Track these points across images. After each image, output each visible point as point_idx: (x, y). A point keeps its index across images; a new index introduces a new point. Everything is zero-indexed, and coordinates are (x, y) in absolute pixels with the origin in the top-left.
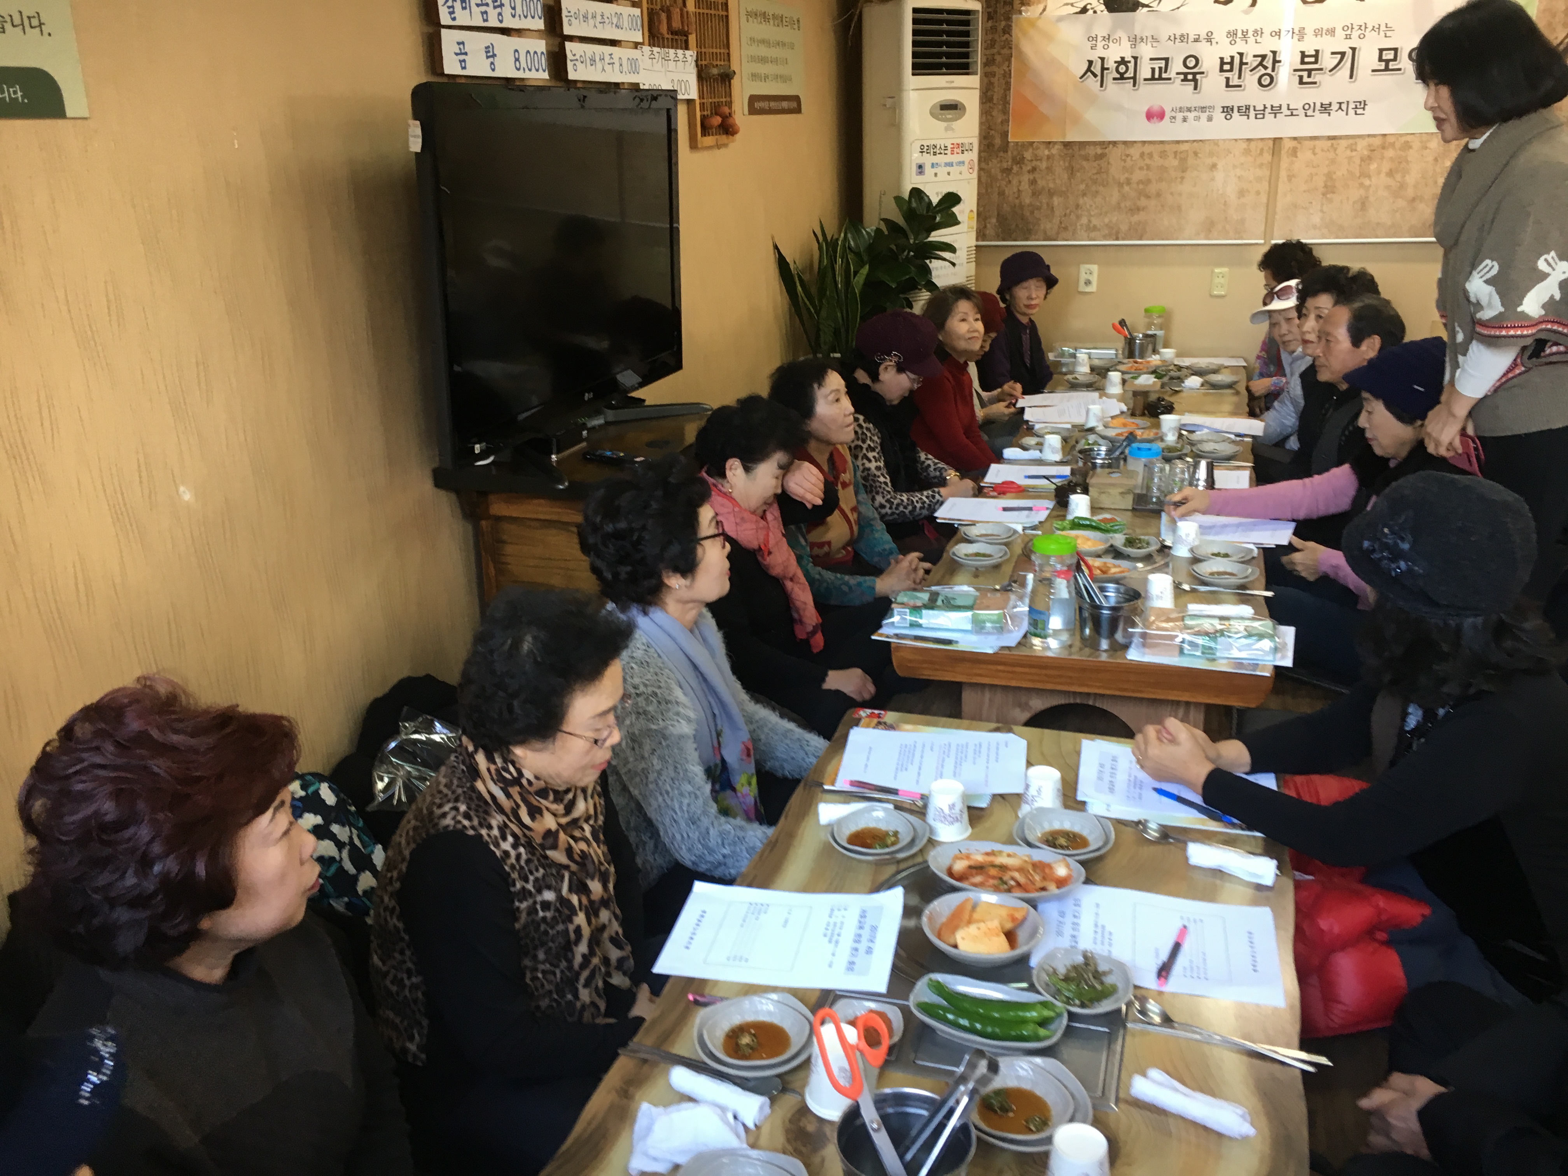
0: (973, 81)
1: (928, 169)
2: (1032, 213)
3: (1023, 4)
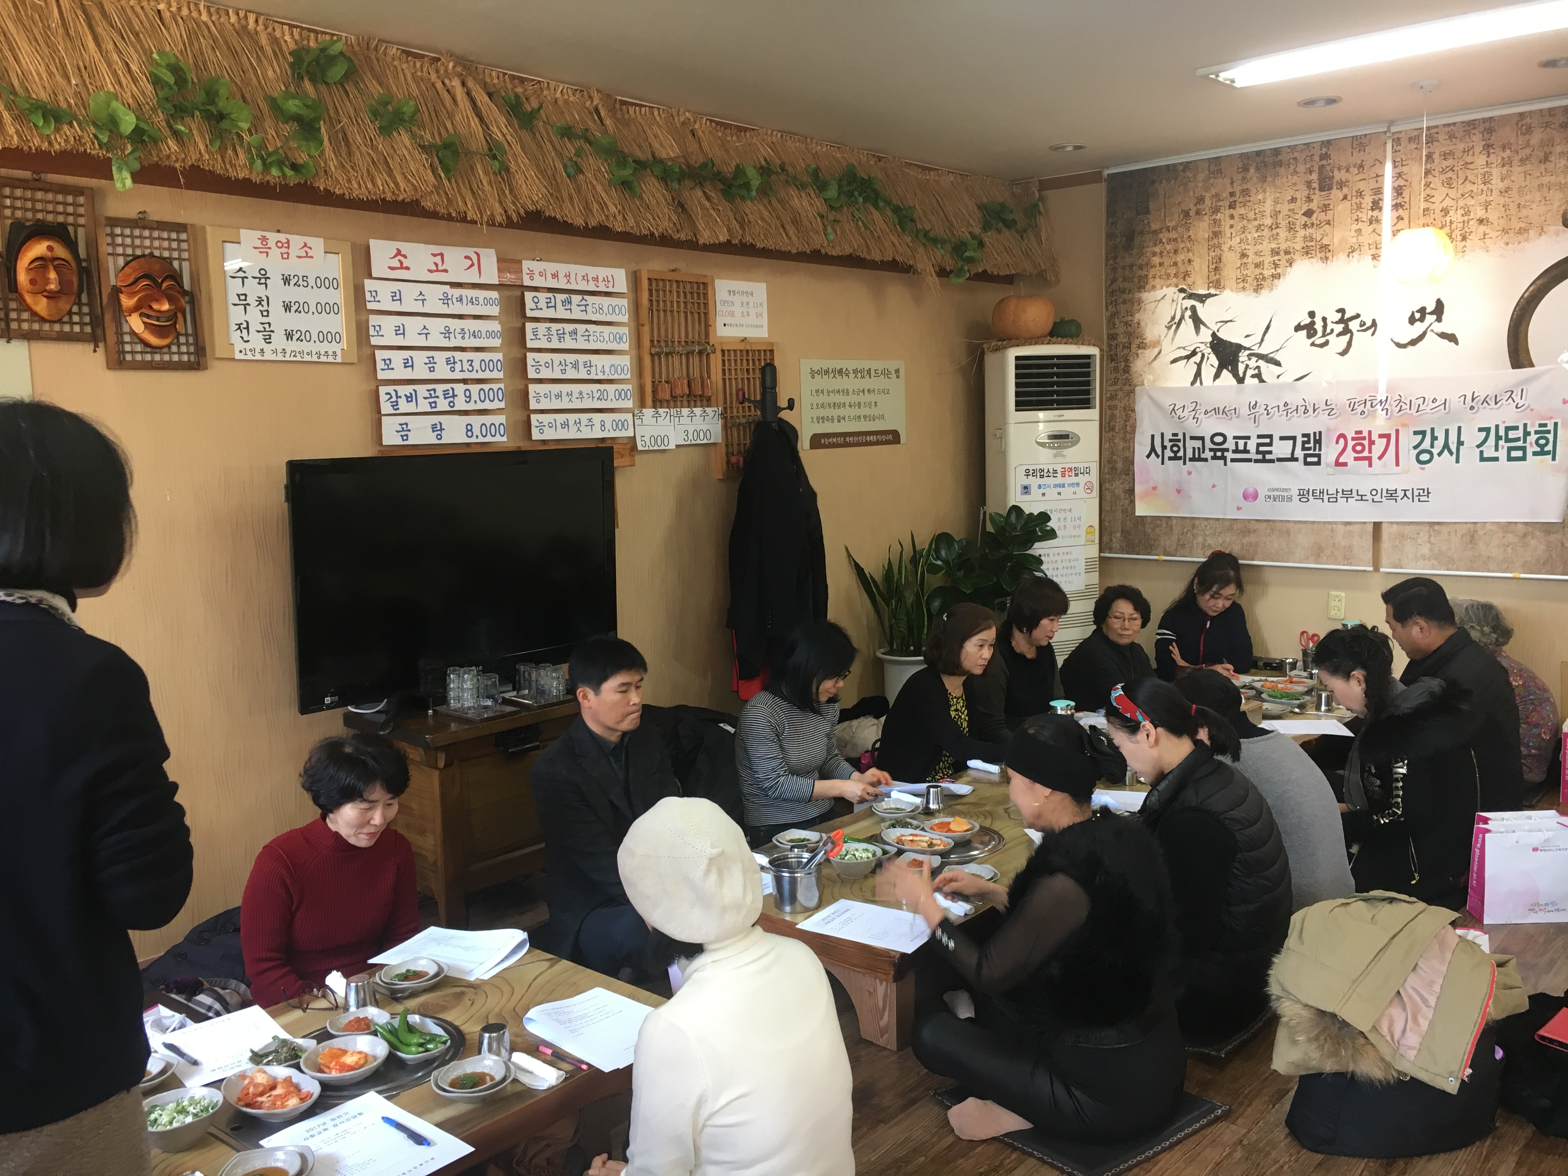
0: (1093, 414)
1: (1034, 489)
3: (1139, 348)
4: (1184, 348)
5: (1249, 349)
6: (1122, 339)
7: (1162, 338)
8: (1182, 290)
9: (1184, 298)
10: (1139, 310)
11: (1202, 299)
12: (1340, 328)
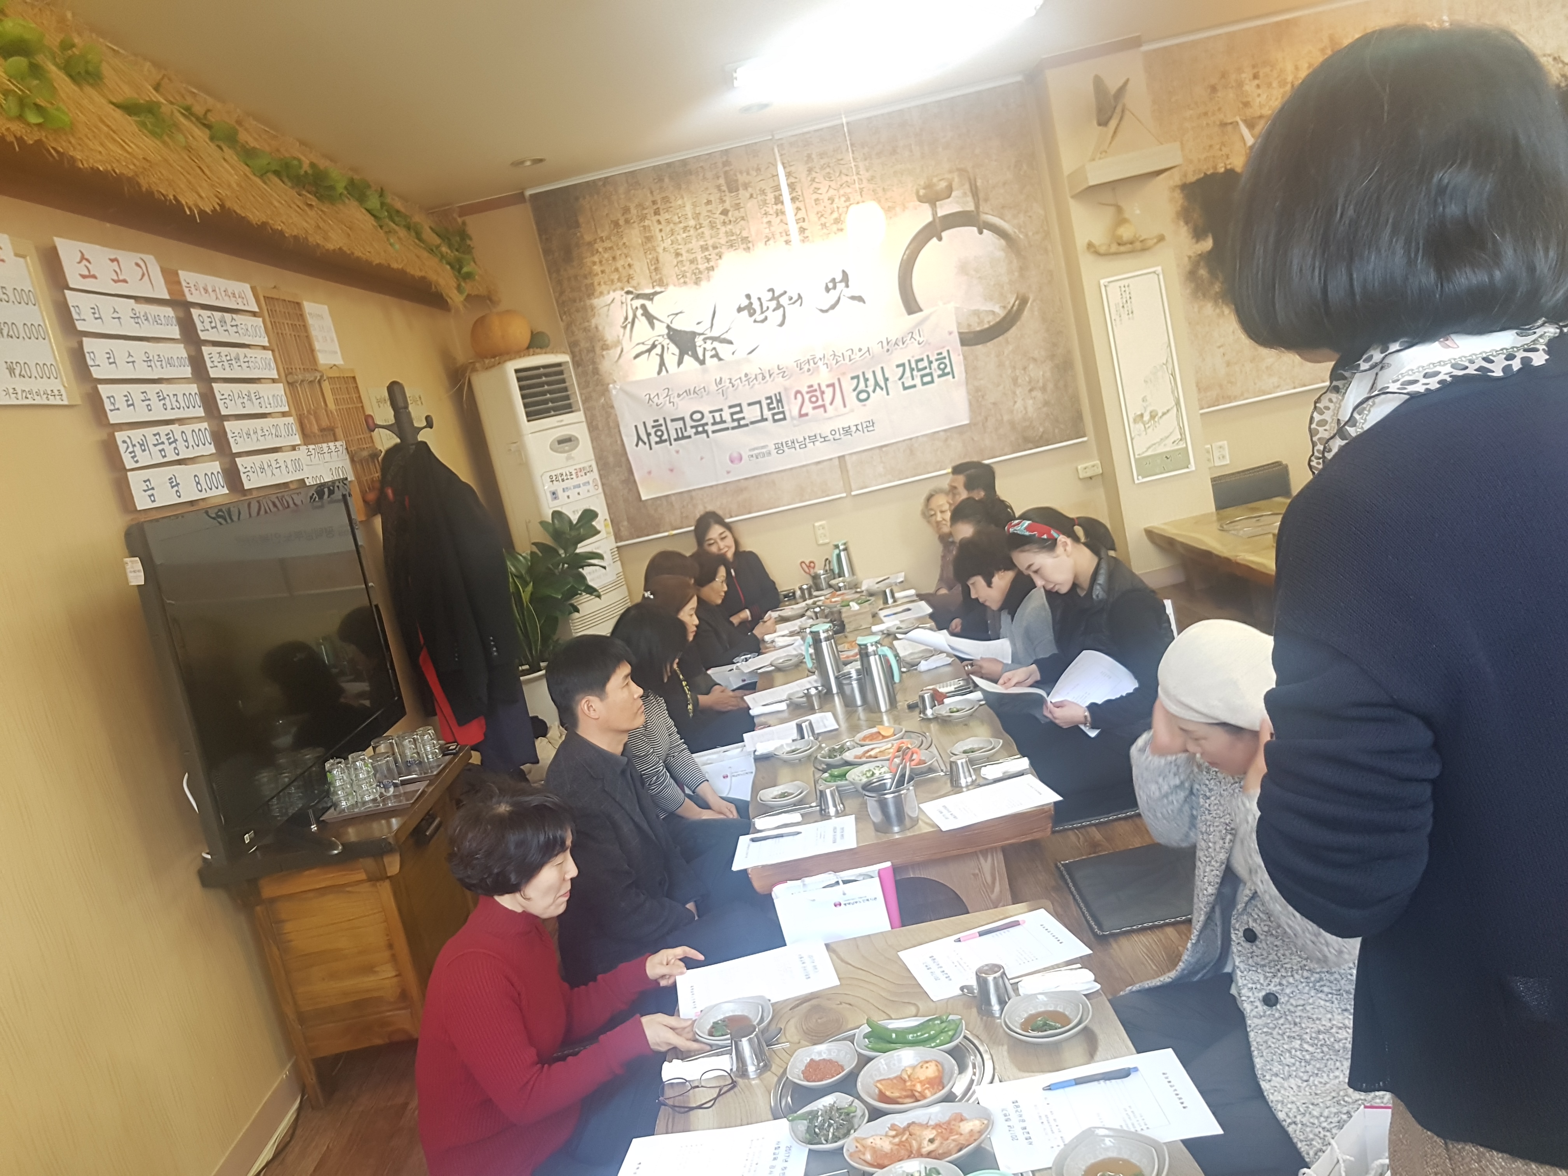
0: (578, 416)
1: (560, 493)
2: (656, 510)
3: (603, 349)
4: (643, 343)
5: (703, 334)
6: (584, 344)
7: (621, 337)
8: (628, 293)
9: (632, 299)
10: (594, 315)
11: (650, 297)
12: (773, 304)
